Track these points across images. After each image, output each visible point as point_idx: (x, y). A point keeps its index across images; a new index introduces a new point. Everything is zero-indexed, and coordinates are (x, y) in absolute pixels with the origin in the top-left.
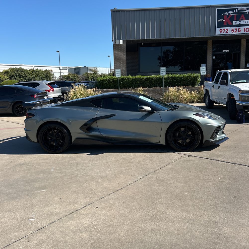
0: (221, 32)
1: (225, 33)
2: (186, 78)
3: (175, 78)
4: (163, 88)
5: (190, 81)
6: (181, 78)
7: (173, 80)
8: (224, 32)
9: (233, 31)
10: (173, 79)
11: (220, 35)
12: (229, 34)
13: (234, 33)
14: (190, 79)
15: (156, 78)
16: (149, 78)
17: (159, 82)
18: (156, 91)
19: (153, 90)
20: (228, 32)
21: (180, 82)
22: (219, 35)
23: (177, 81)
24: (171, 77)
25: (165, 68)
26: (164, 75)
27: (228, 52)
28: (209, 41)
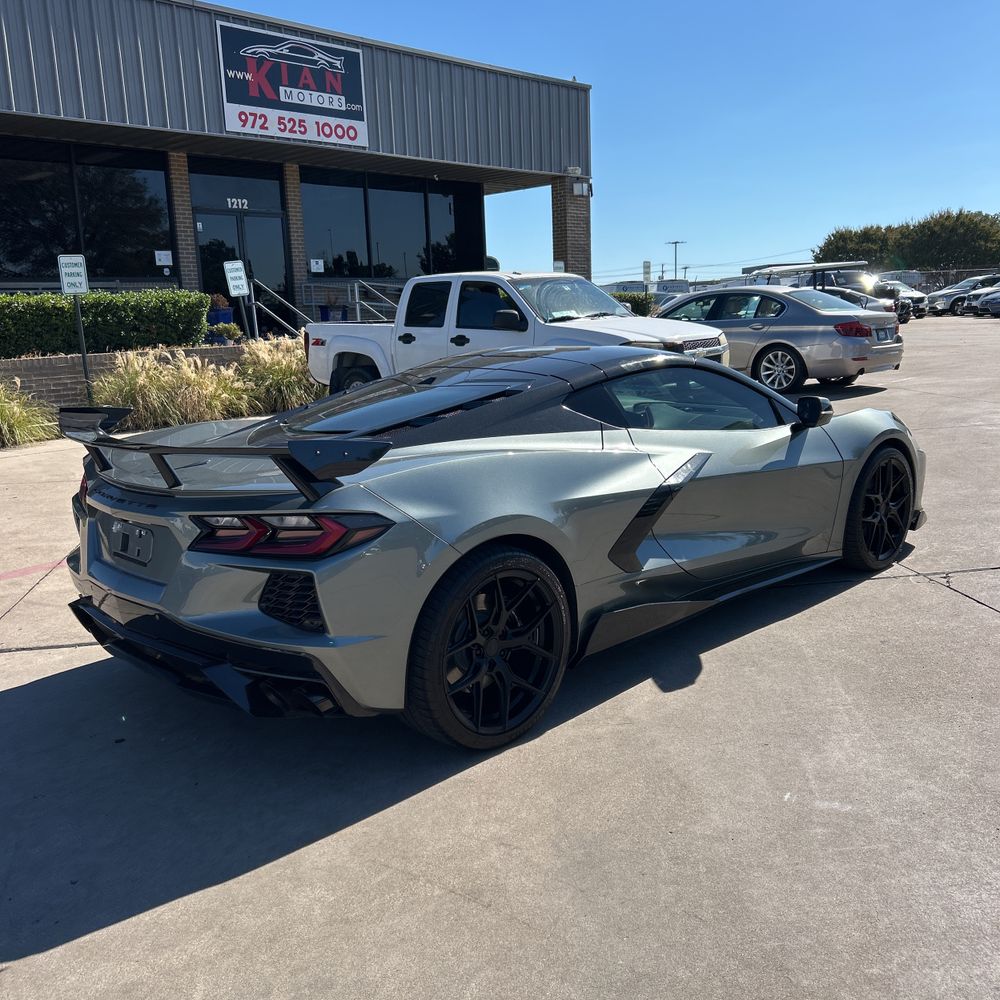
0: (245, 122)
1: (257, 131)
2: (160, 310)
3: (111, 308)
4: (83, 357)
5: (176, 321)
6: (137, 309)
7: (105, 321)
8: (253, 126)
9: (282, 127)
11: (242, 137)
12: (273, 137)
13: (287, 135)
14: (175, 315)
15: (24, 308)
17: (36, 326)
18: (45, 375)
20: (267, 128)
21: (136, 329)
22: (238, 133)
23: (121, 322)
24: (92, 306)
25: (80, 259)
26: (79, 291)
27: (245, 207)
28: (173, 155)
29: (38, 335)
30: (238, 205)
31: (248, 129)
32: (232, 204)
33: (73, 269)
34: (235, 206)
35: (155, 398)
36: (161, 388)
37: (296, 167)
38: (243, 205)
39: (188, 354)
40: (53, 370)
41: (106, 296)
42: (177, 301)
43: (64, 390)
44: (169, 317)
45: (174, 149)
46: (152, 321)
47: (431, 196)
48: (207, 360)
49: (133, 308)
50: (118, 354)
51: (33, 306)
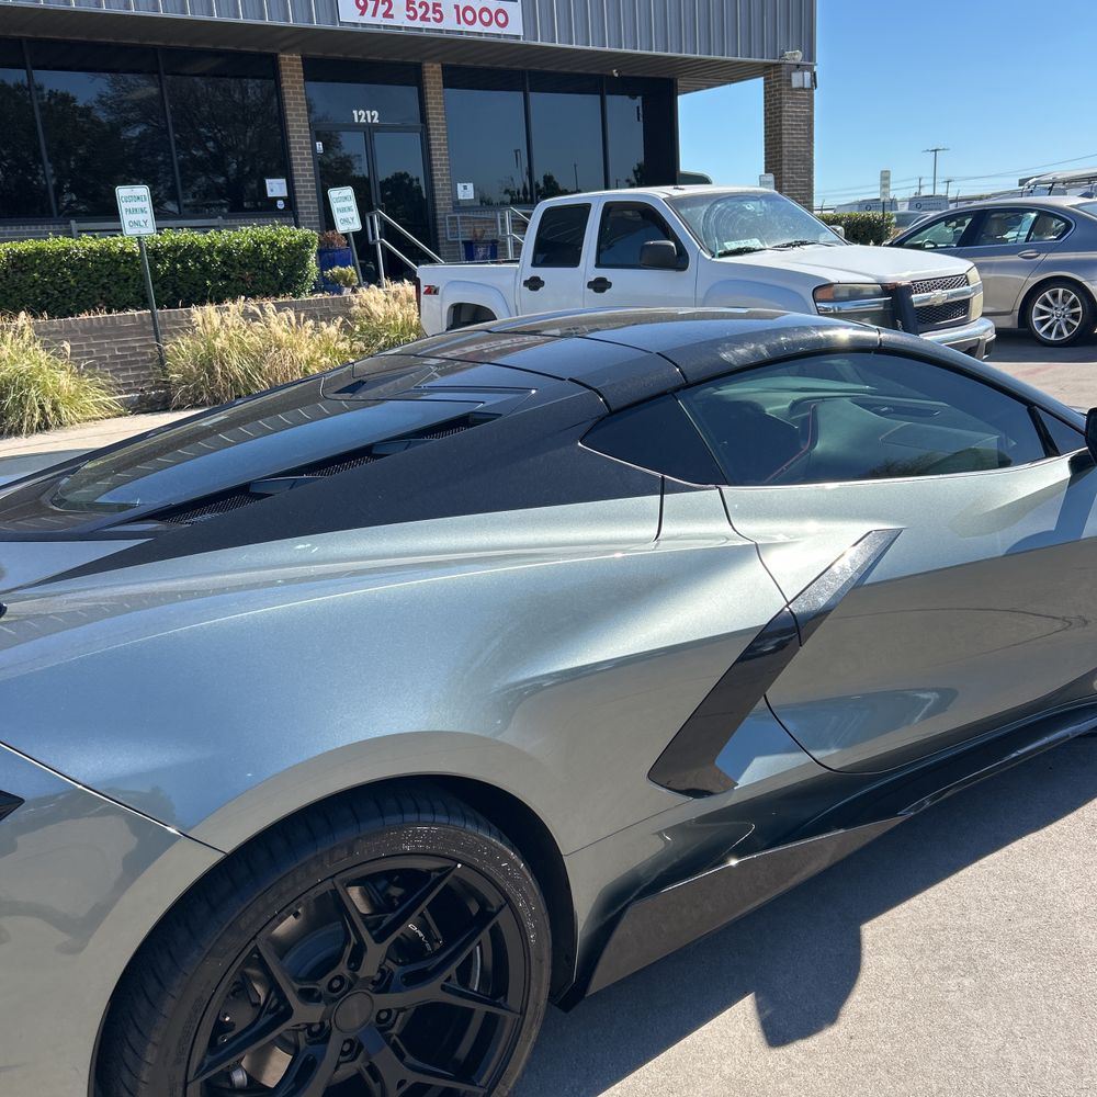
0: (364, 9)
1: (379, 20)
2: (254, 251)
3: (193, 251)
4: (153, 314)
5: (275, 266)
6: (225, 251)
7: (185, 268)
8: (374, 15)
9: (412, 14)
10: (182, 260)
11: (360, 28)
12: (400, 28)
13: (418, 23)
14: (272, 258)
15: (85, 254)
16: (39, 252)
17: (102, 276)
18: (108, 337)
19: (89, 330)
20: (392, 16)
21: (224, 277)
22: (356, 24)
23: (205, 268)
24: (169, 249)
25: (143, 191)
26: (144, 231)
27: (376, 120)
28: (285, 58)
29: (104, 287)
30: (366, 118)
31: (368, 19)
32: (360, 117)
33: (134, 203)
34: (363, 120)
35: (236, 364)
36: (244, 352)
37: (437, 67)
38: (372, 117)
39: (280, 307)
40: (119, 331)
41: (185, 236)
42: (276, 240)
43: (131, 356)
44: (266, 260)
45: (284, 50)
46: (244, 266)
47: (609, 98)
48: (303, 315)
49: (220, 251)
50: (193, 309)
51: (95, 252)
